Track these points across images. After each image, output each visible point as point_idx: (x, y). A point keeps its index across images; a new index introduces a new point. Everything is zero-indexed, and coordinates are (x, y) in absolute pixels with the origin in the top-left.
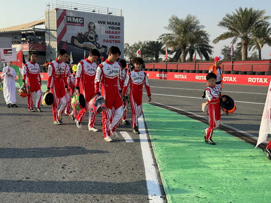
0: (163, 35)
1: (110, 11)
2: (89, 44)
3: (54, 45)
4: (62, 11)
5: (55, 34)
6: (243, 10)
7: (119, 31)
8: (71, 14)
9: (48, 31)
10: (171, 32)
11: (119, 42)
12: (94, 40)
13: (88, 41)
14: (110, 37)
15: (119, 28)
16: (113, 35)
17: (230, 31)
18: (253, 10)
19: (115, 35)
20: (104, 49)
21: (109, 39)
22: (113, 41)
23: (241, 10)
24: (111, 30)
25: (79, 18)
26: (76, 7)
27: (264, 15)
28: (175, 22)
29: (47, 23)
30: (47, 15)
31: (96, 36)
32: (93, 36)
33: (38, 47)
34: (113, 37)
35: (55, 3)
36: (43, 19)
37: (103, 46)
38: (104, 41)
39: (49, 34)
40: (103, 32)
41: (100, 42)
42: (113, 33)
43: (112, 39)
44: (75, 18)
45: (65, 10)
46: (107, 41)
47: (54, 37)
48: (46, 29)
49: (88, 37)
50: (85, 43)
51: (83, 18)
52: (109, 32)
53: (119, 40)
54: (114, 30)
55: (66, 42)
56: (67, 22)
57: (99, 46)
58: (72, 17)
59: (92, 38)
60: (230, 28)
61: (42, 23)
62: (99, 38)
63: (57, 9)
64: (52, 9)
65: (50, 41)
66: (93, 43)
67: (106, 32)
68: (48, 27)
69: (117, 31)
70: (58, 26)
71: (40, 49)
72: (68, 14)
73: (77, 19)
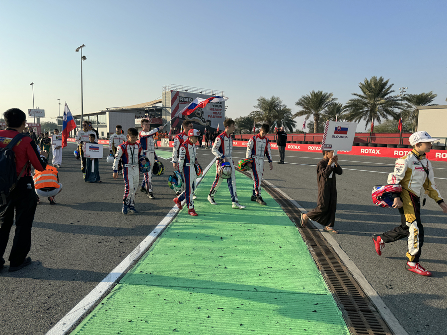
0: (253, 112)
1: (214, 92)
2: (196, 119)
3: (169, 119)
4: (175, 93)
5: (170, 111)
6: (316, 93)
7: (221, 108)
8: (183, 95)
9: (164, 109)
10: (258, 110)
11: (221, 117)
12: (200, 115)
13: (196, 116)
14: (214, 113)
15: (221, 106)
16: (216, 111)
17: (304, 109)
18: (323, 93)
19: (218, 112)
20: (208, 123)
21: (212, 115)
22: (216, 116)
23: (314, 92)
24: (214, 108)
25: (189, 98)
26: (187, 89)
27: (332, 98)
28: (263, 102)
29: (164, 102)
30: (164, 96)
31: (202, 112)
32: (200, 112)
33: (156, 121)
34: (216, 113)
35: (170, 86)
36: (161, 98)
37: (208, 121)
38: (209, 116)
39: (166, 110)
40: (208, 109)
41: (205, 117)
42: (216, 110)
43: (215, 115)
44: (186, 98)
45: (178, 92)
46: (211, 116)
47: (169, 113)
48: (163, 107)
49: (196, 113)
50: (193, 118)
51: (192, 98)
52: (213, 109)
53: (220, 115)
54: (217, 108)
55: (178, 117)
56: (180, 101)
57: (205, 120)
58: (183, 97)
59: (198, 114)
60: (305, 108)
61: (160, 102)
62: (205, 114)
63: (172, 91)
64: (168, 91)
65: (166, 116)
66: (200, 118)
67: (210, 109)
68: (164, 105)
69: (219, 108)
70: (172, 105)
71: (157, 123)
72: (180, 95)
73: (187, 99)
